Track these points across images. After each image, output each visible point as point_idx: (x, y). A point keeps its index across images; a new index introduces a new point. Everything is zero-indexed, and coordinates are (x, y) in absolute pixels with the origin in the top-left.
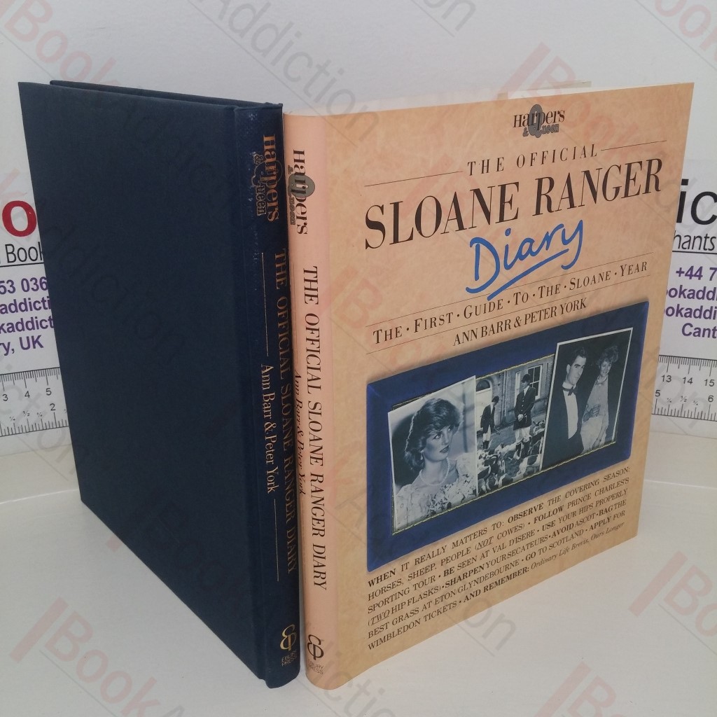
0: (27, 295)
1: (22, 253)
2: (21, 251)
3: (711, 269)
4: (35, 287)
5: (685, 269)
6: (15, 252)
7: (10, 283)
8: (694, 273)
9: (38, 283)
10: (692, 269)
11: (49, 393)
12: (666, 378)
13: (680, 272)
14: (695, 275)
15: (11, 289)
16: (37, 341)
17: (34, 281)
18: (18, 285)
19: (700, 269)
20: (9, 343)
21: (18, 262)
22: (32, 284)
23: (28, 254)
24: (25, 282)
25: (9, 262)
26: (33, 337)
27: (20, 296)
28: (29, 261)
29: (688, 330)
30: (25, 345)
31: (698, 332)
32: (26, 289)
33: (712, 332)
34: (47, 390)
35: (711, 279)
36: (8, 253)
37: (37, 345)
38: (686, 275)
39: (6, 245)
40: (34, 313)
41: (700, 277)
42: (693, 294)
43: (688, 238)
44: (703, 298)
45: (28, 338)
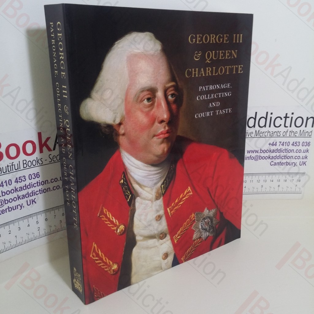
0: (30, 181)
1: (30, 163)
2: (30, 162)
3: (280, 142)
4: (34, 177)
5: (271, 143)
6: (27, 163)
7: (24, 177)
8: (274, 144)
9: (36, 175)
10: (273, 143)
11: (37, 223)
12: (265, 181)
13: (270, 144)
14: (275, 145)
15: (24, 180)
16: (34, 201)
17: (34, 175)
18: (27, 178)
19: (276, 143)
20: (22, 204)
21: (28, 167)
22: (33, 176)
23: (32, 163)
24: (30, 176)
25: (24, 168)
26: (32, 199)
27: (28, 182)
28: (32, 166)
29: (272, 163)
30: (29, 204)
31: (275, 164)
32: (30, 178)
33: (279, 163)
34: (37, 222)
35: (279, 146)
36: (24, 164)
37: (34, 202)
38: (272, 145)
39: (23, 160)
40: (33, 189)
41: (276, 145)
42: (274, 151)
43: (272, 133)
44: (277, 152)
45: (30, 200)
